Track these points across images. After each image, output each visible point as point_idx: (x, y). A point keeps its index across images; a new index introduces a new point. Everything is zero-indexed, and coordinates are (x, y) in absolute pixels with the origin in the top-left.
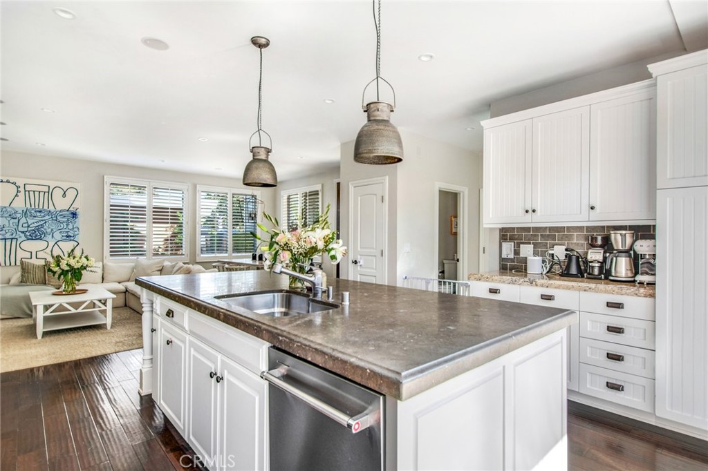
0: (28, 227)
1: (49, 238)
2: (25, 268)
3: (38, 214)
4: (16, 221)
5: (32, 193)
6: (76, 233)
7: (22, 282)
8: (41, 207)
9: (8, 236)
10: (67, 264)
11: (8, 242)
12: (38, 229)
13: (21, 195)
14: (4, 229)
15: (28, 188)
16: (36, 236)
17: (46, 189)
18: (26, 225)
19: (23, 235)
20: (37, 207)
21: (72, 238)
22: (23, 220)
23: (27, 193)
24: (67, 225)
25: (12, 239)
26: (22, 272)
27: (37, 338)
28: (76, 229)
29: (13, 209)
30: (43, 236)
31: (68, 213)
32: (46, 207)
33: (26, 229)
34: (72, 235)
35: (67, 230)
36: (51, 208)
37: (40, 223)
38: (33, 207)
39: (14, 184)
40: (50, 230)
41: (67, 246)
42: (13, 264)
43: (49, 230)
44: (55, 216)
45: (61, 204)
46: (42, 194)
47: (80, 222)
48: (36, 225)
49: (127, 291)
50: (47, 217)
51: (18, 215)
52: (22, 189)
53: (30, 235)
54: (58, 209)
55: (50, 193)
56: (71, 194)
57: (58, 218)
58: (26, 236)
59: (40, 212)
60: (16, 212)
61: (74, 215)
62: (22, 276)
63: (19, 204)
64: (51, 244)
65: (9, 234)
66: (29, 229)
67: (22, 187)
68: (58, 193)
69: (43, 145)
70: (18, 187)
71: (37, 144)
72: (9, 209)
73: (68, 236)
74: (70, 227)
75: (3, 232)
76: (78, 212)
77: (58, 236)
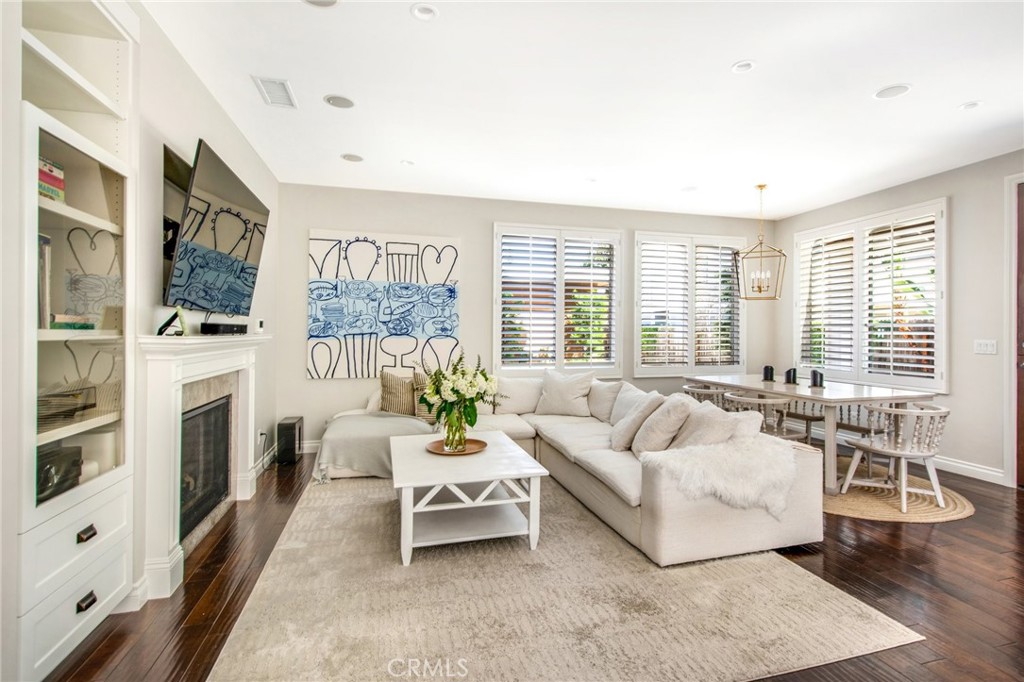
0: (391, 314)
1: (418, 332)
2: (386, 386)
3: (405, 292)
4: (376, 304)
5: (396, 257)
6: (455, 324)
7: (382, 409)
8: (408, 281)
9: (366, 329)
10: (453, 390)
11: (366, 338)
12: (403, 317)
13: (382, 260)
14: (361, 318)
15: (392, 249)
16: (402, 329)
17: (413, 250)
18: (388, 311)
19: (384, 327)
20: (402, 281)
21: (449, 333)
22: (385, 303)
23: (390, 256)
24: (443, 310)
25: (371, 334)
26: (384, 391)
28: (454, 318)
29: (373, 285)
30: (410, 329)
31: (443, 289)
32: (414, 281)
33: (387, 318)
34: (449, 328)
35: (443, 319)
36: (422, 282)
37: (407, 308)
38: (398, 281)
39: (373, 243)
40: (420, 318)
41: (443, 345)
42: (372, 375)
43: (418, 319)
44: (426, 295)
45: (434, 274)
46: (409, 258)
47: (461, 303)
48: (402, 310)
49: (537, 434)
50: (416, 298)
51: (379, 295)
52: (383, 252)
53: (394, 328)
54: (431, 283)
55: (419, 256)
56: (448, 257)
57: (431, 297)
58: (388, 329)
59: (407, 288)
60: (376, 290)
61: (452, 292)
62: (383, 398)
63: (380, 278)
64: (422, 342)
65: (368, 325)
66: (393, 317)
67: (383, 247)
68: (430, 254)
69: (411, 163)
70: (378, 248)
71: (402, 162)
72: (367, 286)
73: (444, 330)
74: (447, 313)
75: (359, 323)
76: (458, 288)
77: (430, 329)
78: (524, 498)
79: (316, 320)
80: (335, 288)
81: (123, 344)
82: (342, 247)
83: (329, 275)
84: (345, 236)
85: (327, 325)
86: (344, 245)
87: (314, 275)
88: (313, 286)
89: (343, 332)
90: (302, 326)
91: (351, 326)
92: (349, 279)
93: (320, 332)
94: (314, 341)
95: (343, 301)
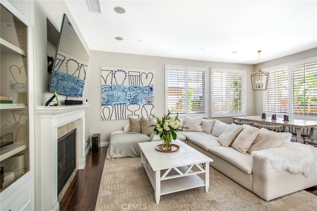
0: (131, 96)
1: (140, 103)
2: (131, 122)
3: (135, 89)
4: (125, 93)
5: (132, 77)
6: (152, 100)
7: (130, 131)
8: (136, 85)
9: (122, 102)
11: (122, 105)
12: (135, 98)
13: (127, 78)
14: (120, 98)
15: (131, 74)
16: (134, 102)
17: (138, 74)
18: (129, 96)
19: (128, 101)
20: (134, 85)
21: (151, 103)
22: (128, 93)
23: (130, 76)
24: (148, 95)
25: (124, 104)
26: (130, 124)
27: (155, 202)
28: (152, 98)
29: (124, 86)
30: (137, 102)
31: (148, 88)
32: (138, 85)
33: (129, 98)
34: (151, 101)
35: (148, 98)
36: (141, 86)
37: (136, 94)
38: (133, 85)
39: (124, 72)
40: (141, 98)
41: (148, 107)
42: (124, 118)
43: (140, 99)
44: (142, 90)
45: (146, 83)
46: (137, 77)
47: (154, 92)
48: (134, 95)
50: (139, 91)
51: (126, 90)
52: (127, 75)
53: (132, 102)
54: (144, 86)
55: (140, 76)
56: (150, 76)
57: (144, 91)
58: (130, 102)
59: (136, 88)
60: (125, 88)
61: (151, 89)
62: (130, 127)
63: (127, 84)
64: (141, 106)
65: (122, 101)
66: (131, 98)
67: (128, 73)
68: (144, 76)
69: (141, 41)
70: (126, 73)
71: (137, 41)
72: (122, 87)
73: (149, 102)
74: (150, 96)
75: (119, 100)
76: (154, 87)
77: (144, 102)
78: (203, 171)
79: (104, 99)
80: (111, 87)
81: (28, 111)
82: (113, 73)
83: (108, 83)
84: (114, 69)
85: (108, 101)
86: (114, 72)
87: (103, 83)
88: (103, 87)
89: (114, 103)
90: (99, 101)
91: (117, 101)
92: (116, 84)
93: (106, 103)
94: (103, 107)
95: (114, 92)
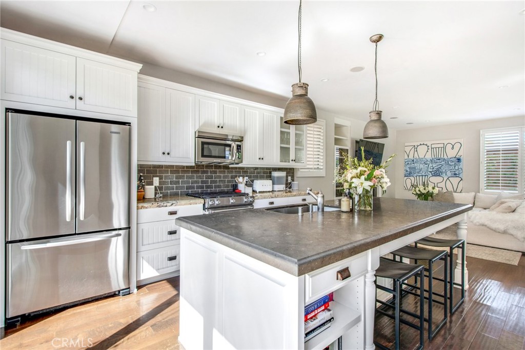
1: (444, 175)
3: (438, 161)
4: (427, 165)
5: (435, 149)
6: (460, 172)
8: (439, 157)
9: (423, 174)
11: (424, 177)
12: (438, 170)
13: (430, 151)
14: (422, 170)
15: (433, 146)
16: (437, 174)
17: (442, 146)
18: (432, 168)
19: (430, 173)
20: (437, 157)
21: (458, 176)
22: (431, 165)
23: (432, 149)
24: (455, 167)
25: (425, 175)
28: (460, 170)
29: (426, 159)
30: (441, 174)
31: (455, 159)
32: (442, 157)
33: (431, 170)
34: (457, 173)
35: (455, 170)
36: (445, 157)
37: (439, 166)
38: (435, 157)
39: (426, 145)
41: (455, 181)
43: (444, 171)
44: (447, 162)
45: (451, 153)
46: (440, 149)
47: (463, 164)
48: (437, 167)
50: (443, 163)
52: (430, 148)
53: (434, 174)
54: (449, 157)
55: (444, 148)
56: (457, 146)
57: (449, 162)
58: (432, 174)
59: (439, 159)
60: (427, 161)
61: (459, 160)
63: (429, 156)
64: (445, 179)
66: (434, 170)
67: (430, 146)
68: (449, 146)
70: (428, 146)
72: (424, 159)
73: (455, 174)
74: (457, 168)
75: (421, 172)
76: (461, 158)
77: (449, 174)
79: (407, 171)
80: (413, 161)
82: (415, 148)
83: (411, 157)
84: (416, 144)
85: (410, 173)
86: (416, 147)
87: (406, 157)
88: (406, 161)
89: (415, 175)
90: (402, 173)
91: (418, 173)
92: (418, 157)
93: (408, 175)
94: (406, 178)
95: (416, 165)
